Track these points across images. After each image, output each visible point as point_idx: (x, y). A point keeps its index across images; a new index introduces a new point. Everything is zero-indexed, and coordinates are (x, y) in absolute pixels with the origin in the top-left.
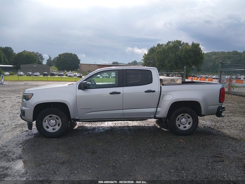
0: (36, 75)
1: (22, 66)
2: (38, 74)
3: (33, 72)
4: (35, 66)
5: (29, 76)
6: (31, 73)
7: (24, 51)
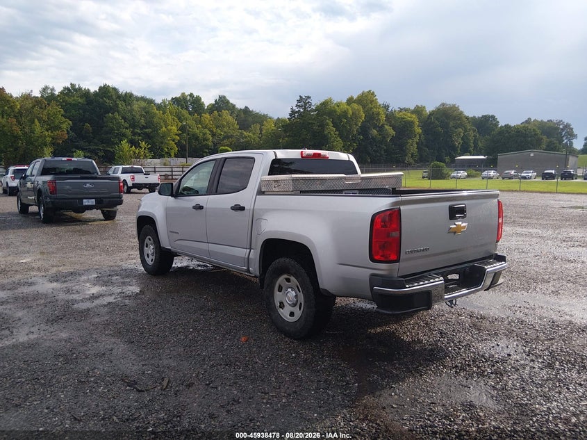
0: (524, 178)
1: (501, 157)
2: (530, 175)
3: (521, 169)
4: (532, 155)
5: (510, 179)
6: (513, 172)
7: (528, 121)
